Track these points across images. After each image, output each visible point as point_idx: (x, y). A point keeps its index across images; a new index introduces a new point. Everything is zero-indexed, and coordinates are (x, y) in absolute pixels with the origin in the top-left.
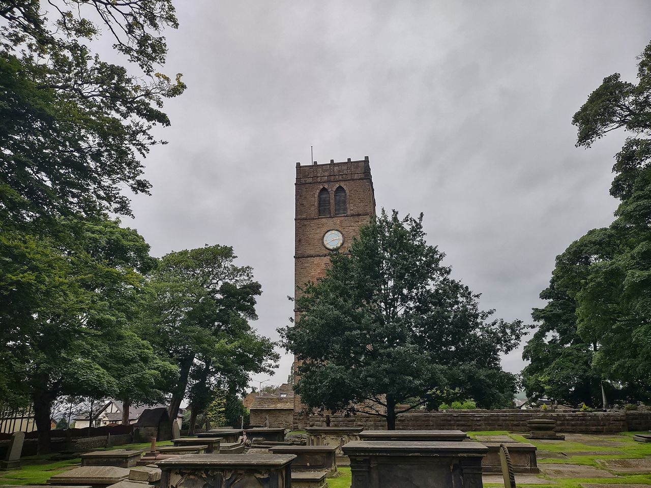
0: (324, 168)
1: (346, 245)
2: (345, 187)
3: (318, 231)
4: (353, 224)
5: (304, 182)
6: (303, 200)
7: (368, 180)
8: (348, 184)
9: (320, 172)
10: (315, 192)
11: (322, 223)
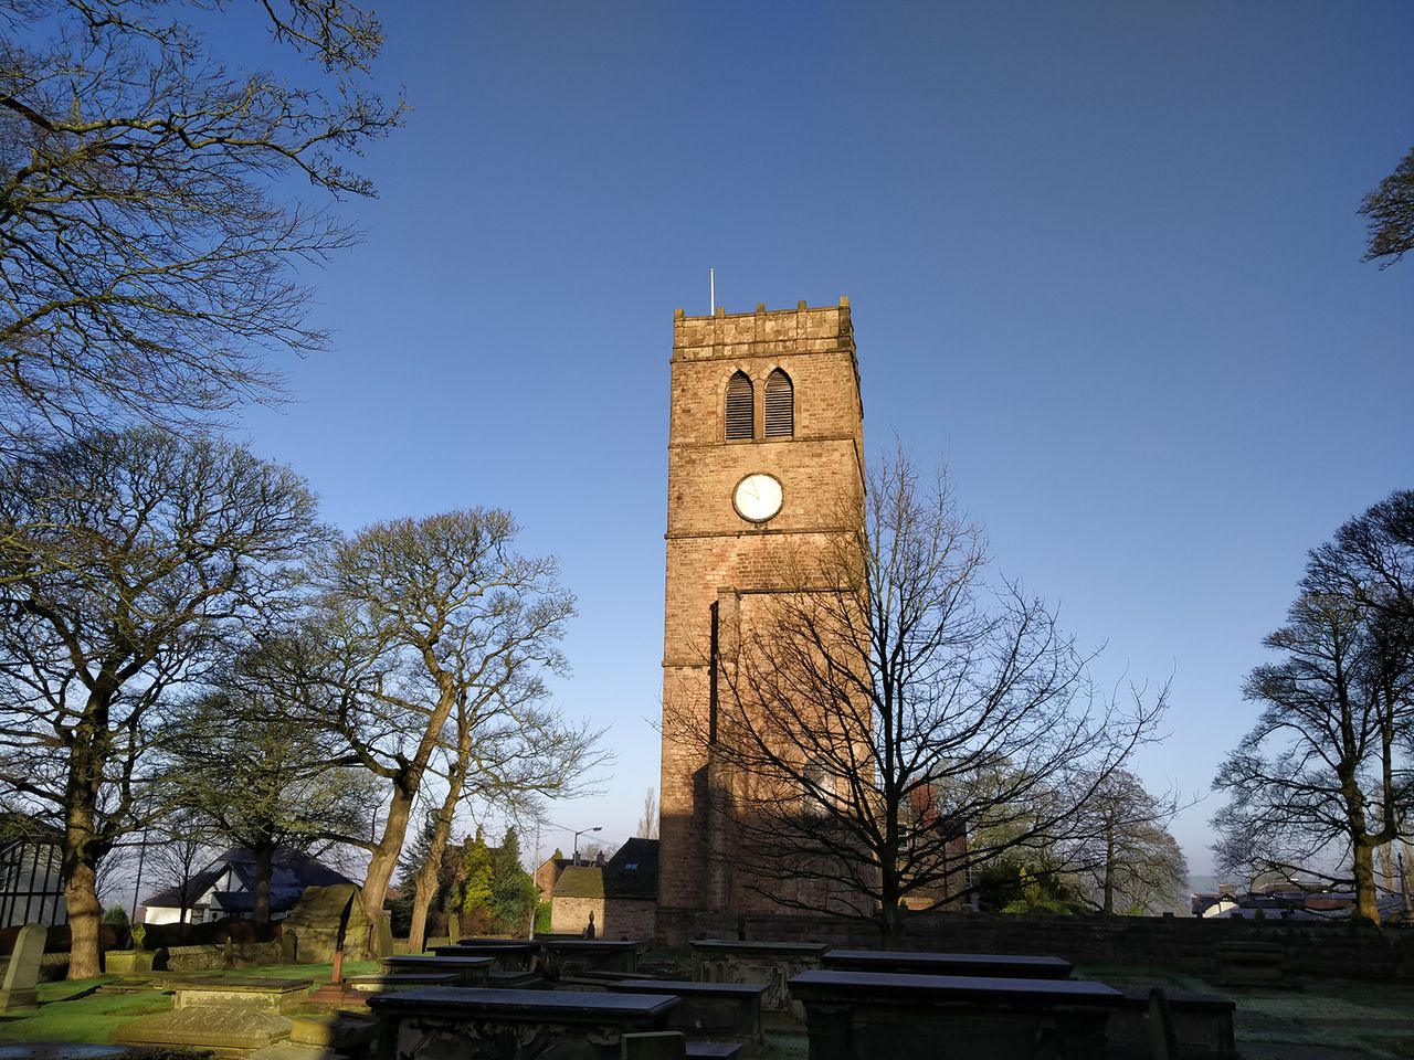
0: (742, 324)
1: (787, 511)
2: (789, 372)
3: (723, 475)
4: (806, 461)
5: (692, 357)
6: (690, 401)
7: (848, 354)
8: (797, 364)
9: (730, 332)
10: (717, 383)
11: (734, 456)
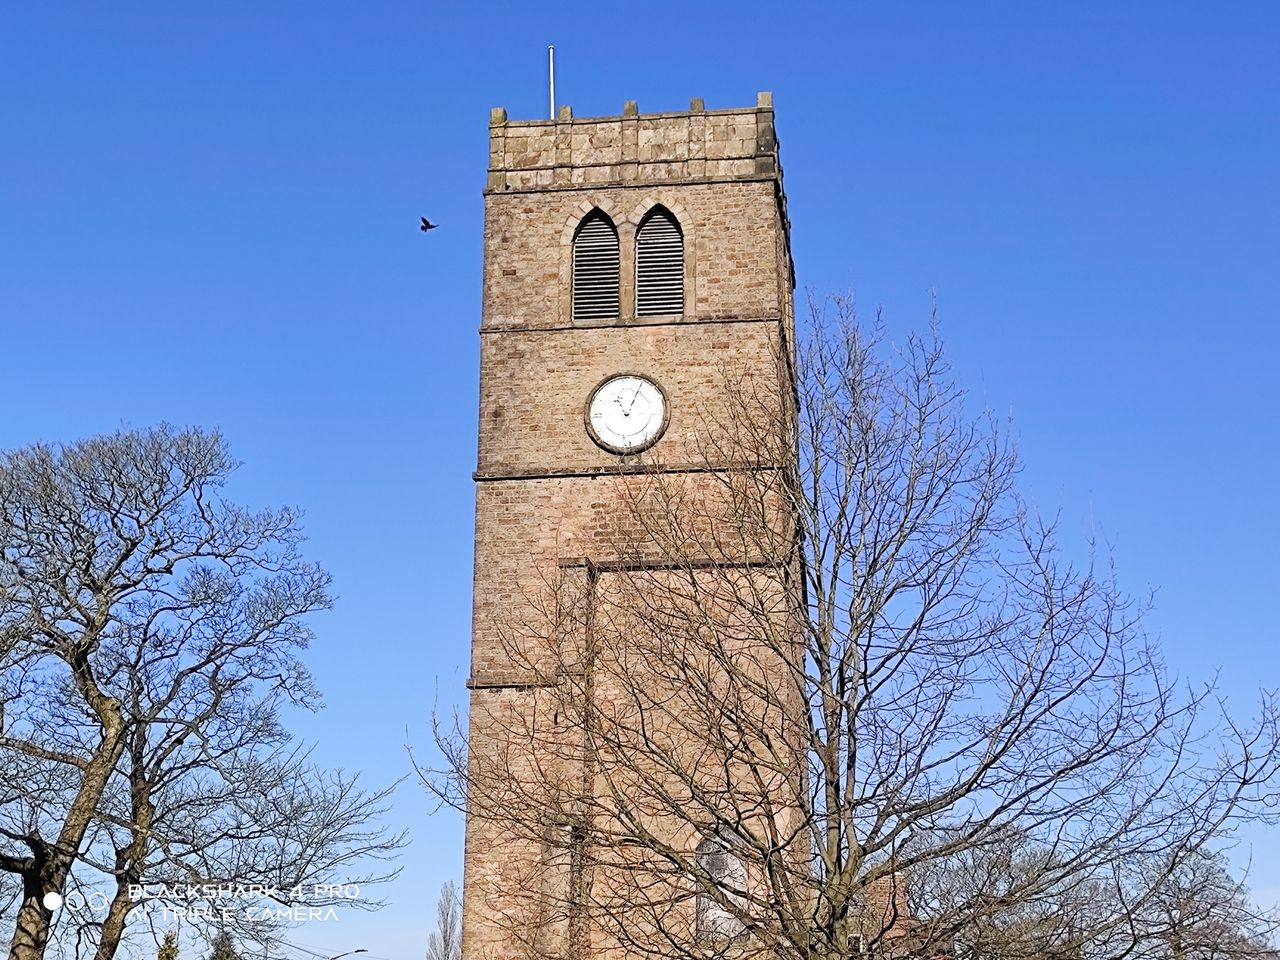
0: (600, 134)
1: (672, 435)
2: (676, 210)
3: (570, 378)
4: (704, 355)
5: (519, 185)
6: (515, 257)
7: (770, 186)
8: (690, 199)
9: (580, 147)
10: (560, 227)
11: (587, 346)
